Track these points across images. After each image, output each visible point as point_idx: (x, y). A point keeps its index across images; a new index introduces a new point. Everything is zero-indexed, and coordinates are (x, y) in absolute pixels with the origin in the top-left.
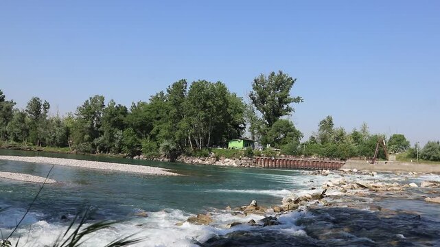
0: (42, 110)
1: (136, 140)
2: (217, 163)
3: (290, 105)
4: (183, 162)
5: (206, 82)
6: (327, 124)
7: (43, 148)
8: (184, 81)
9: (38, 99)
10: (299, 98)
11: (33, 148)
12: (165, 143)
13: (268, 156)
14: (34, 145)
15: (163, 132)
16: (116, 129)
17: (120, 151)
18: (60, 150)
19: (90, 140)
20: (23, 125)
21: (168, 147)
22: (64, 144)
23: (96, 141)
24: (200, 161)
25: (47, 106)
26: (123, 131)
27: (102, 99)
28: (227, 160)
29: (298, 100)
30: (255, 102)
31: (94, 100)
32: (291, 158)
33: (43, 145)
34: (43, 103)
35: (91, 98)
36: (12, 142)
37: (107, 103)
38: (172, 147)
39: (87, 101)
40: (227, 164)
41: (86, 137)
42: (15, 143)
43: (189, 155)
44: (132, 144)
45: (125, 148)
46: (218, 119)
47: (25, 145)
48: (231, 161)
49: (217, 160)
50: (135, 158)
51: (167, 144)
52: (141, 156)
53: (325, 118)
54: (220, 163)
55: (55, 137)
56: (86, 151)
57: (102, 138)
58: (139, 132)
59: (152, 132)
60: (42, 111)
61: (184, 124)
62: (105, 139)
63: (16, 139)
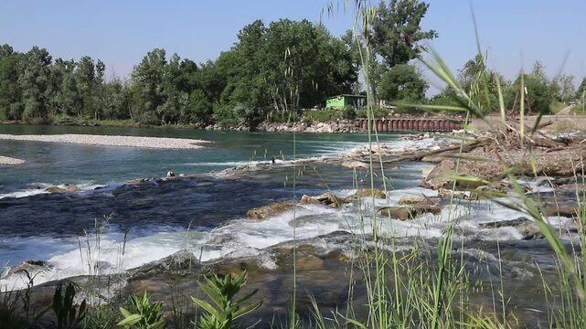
0: (96, 72)
1: (205, 105)
2: (308, 130)
3: (420, 43)
4: (265, 130)
5: (289, 22)
6: (474, 67)
7: (102, 122)
8: (259, 23)
9: (90, 58)
10: (432, 33)
11: (90, 122)
12: (239, 107)
13: (376, 116)
14: (91, 118)
15: (237, 92)
16: (182, 92)
17: (188, 121)
18: (121, 123)
19: (153, 108)
20: (74, 94)
21: (243, 111)
22: (124, 115)
23: (159, 109)
24: (286, 128)
25: (101, 67)
26: (190, 94)
27: (163, 53)
28: (321, 124)
29: (431, 35)
30: (371, 42)
31: (153, 55)
32: (408, 117)
33: (102, 117)
34: (95, 63)
35: (149, 54)
36: (65, 116)
37: (169, 58)
38: (248, 111)
39: (146, 58)
40: (320, 130)
41: (148, 104)
42: (68, 117)
43: (272, 120)
44: (201, 109)
45: (194, 117)
46: (306, 71)
47: (80, 120)
48: (325, 125)
49: (309, 126)
50: (207, 128)
51: (242, 108)
52: (216, 126)
53: (473, 58)
54: (311, 130)
55: (113, 107)
56: (150, 123)
57: (166, 105)
58: (210, 94)
59: (224, 94)
60: (96, 74)
61: (260, 80)
62: (170, 106)
63: (69, 113)
